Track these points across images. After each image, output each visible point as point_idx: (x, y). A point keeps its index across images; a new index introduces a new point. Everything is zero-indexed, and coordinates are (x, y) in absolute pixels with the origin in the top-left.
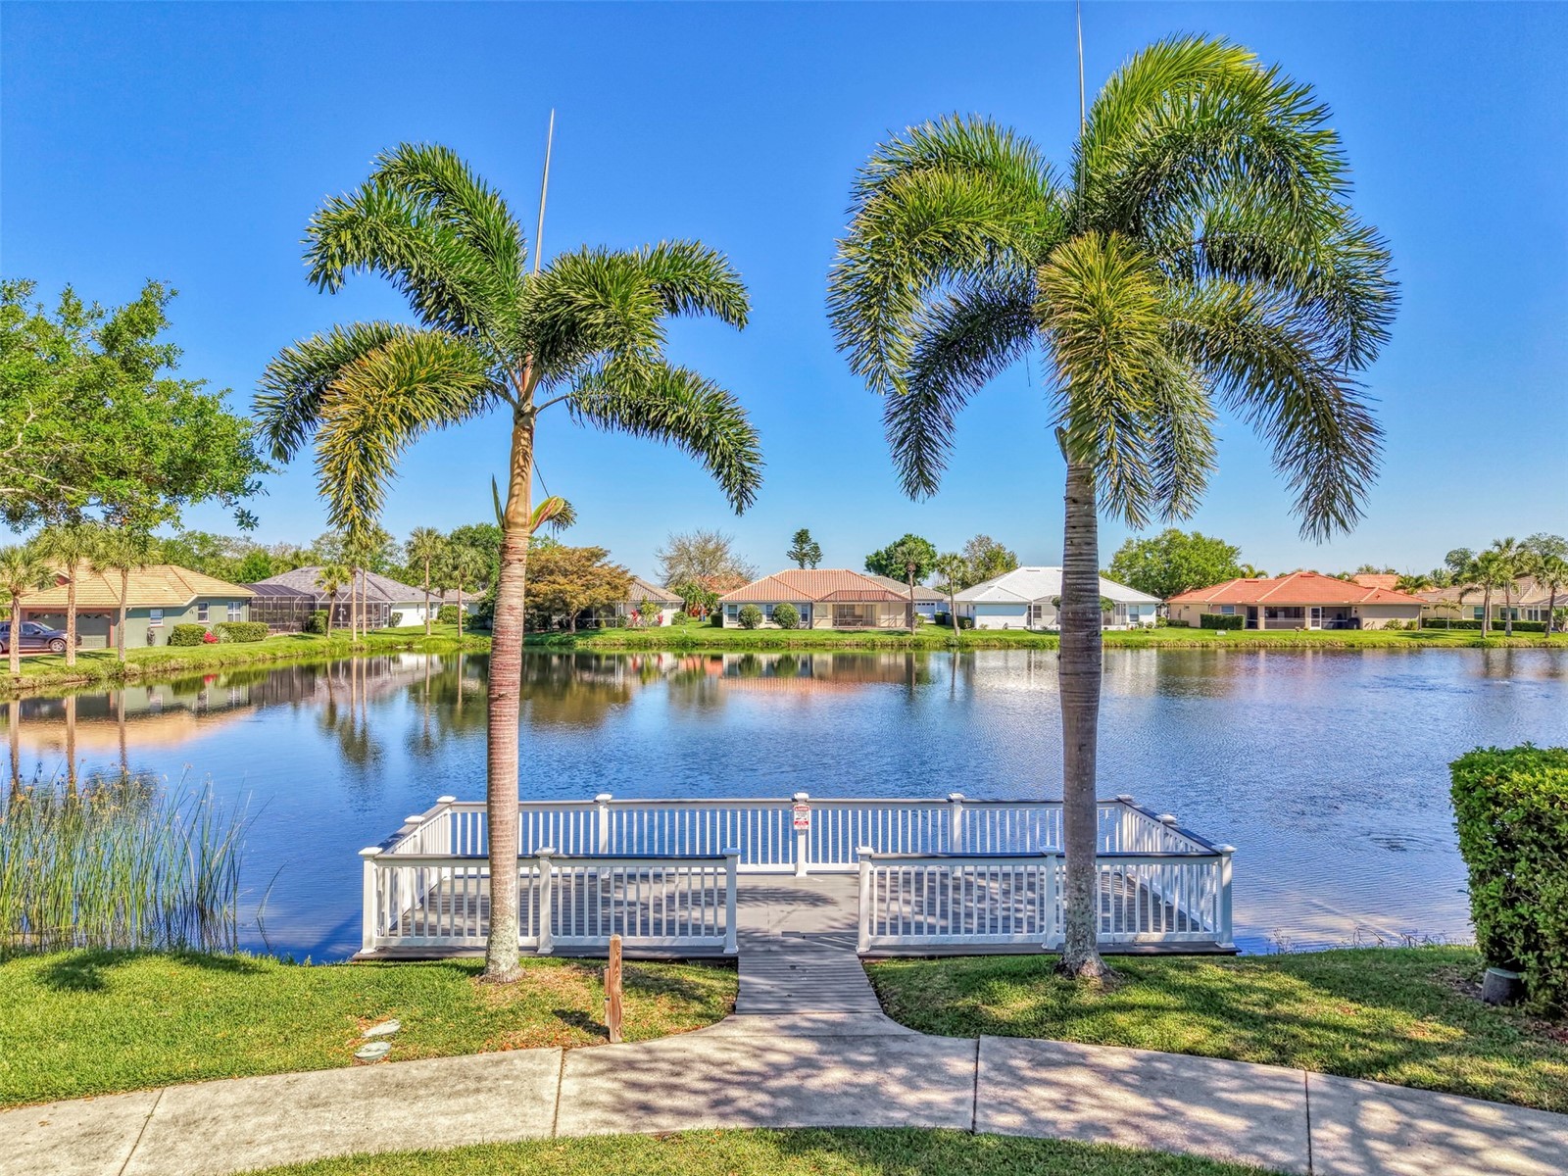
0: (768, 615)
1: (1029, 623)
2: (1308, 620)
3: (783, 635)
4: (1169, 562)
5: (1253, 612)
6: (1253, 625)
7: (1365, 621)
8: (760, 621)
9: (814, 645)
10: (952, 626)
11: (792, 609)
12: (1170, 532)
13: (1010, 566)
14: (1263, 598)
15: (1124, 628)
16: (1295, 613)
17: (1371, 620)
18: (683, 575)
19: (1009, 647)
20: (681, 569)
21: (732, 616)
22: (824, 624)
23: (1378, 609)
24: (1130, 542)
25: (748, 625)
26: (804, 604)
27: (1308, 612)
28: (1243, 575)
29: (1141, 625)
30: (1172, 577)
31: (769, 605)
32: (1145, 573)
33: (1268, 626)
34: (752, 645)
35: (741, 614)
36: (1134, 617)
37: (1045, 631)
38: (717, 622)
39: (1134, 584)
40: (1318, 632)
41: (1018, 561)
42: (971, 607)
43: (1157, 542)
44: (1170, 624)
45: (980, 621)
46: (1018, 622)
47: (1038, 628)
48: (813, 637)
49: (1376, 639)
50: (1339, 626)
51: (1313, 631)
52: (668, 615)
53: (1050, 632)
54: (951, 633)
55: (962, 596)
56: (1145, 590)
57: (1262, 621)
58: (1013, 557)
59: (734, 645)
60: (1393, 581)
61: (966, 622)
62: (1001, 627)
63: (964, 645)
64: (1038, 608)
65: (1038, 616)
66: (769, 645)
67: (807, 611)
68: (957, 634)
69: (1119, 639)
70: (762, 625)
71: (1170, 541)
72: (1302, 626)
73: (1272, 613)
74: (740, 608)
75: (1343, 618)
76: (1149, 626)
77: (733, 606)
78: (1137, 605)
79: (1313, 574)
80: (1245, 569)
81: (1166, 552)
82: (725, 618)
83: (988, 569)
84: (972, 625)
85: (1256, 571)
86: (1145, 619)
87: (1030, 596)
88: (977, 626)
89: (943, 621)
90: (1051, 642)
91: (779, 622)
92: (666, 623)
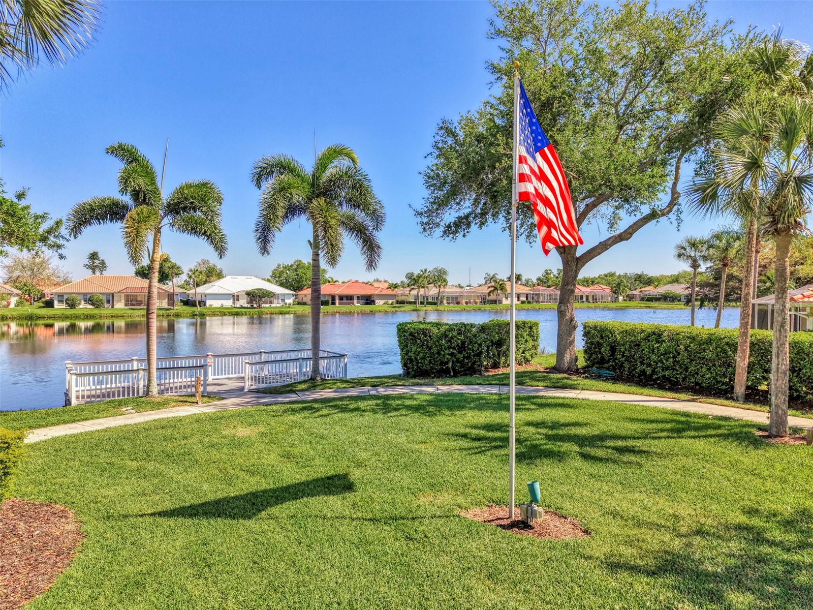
0: (85, 300)
1: (234, 303)
2: (355, 301)
3: (96, 311)
4: (297, 275)
5: (333, 298)
6: (333, 303)
7: (377, 301)
8: (80, 304)
9: (116, 317)
10: (196, 306)
11: (101, 297)
12: (297, 261)
13: (220, 276)
14: (338, 292)
15: (278, 305)
16: (350, 298)
17: (378, 301)
18: (19, 277)
19: (225, 315)
20: (17, 273)
21: (60, 301)
22: (120, 305)
23: (382, 297)
24: (279, 265)
25: (72, 305)
26: (107, 295)
27: (355, 298)
28: (329, 282)
29: (286, 304)
30: (299, 282)
31: (85, 295)
32: (286, 280)
33: (340, 304)
34: (77, 317)
35: (67, 300)
36: (283, 300)
37: (242, 307)
38: (49, 304)
39: (282, 285)
40: (359, 306)
41: (224, 273)
42: (203, 296)
43: (292, 266)
44: (299, 303)
45: (208, 303)
46: (228, 303)
47: (238, 306)
48: (115, 313)
49: (380, 308)
50: (367, 304)
51: (357, 305)
52: (13, 300)
53: (245, 308)
54: (194, 309)
55: (200, 290)
56: (287, 288)
57: (337, 302)
58: (221, 272)
59: (64, 318)
60: (387, 285)
61: (202, 303)
62: (219, 306)
63: (202, 315)
64: (238, 296)
65: (238, 300)
66: (88, 317)
67: (111, 299)
68: (198, 309)
69: (277, 310)
70: (81, 306)
71: (298, 266)
72: (353, 304)
73: (341, 298)
74: (65, 297)
75: (368, 300)
76: (290, 304)
77: (60, 296)
78: (284, 295)
79: (357, 282)
80: (330, 279)
81: (296, 270)
82: (56, 303)
83: (208, 277)
84: (205, 305)
85: (335, 280)
86: (288, 301)
87: (234, 290)
88: (207, 305)
89: (186, 303)
90: (245, 312)
91: (93, 304)
92: (12, 306)
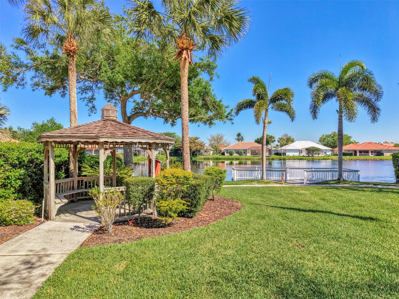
0: (236, 152)
1: (299, 154)
2: (370, 154)
3: (240, 157)
4: (334, 140)
5: (355, 152)
6: (355, 155)
7: (385, 154)
8: (234, 154)
9: (248, 159)
10: (281, 155)
11: (242, 151)
12: (334, 132)
13: (293, 141)
14: (358, 148)
15: (323, 155)
16: (367, 152)
17: (386, 154)
18: (213, 144)
19: (295, 159)
20: (213, 142)
21: (227, 153)
22: (249, 155)
23: (389, 151)
24: (323, 135)
25: (231, 154)
26: (244, 150)
27: (370, 152)
28: (353, 143)
29: (327, 155)
30: (334, 143)
31: (236, 150)
32: (327, 143)
33: (359, 155)
34: (233, 159)
35: (229, 152)
36: (325, 153)
37: (303, 156)
38: (223, 154)
39: (325, 145)
40: (372, 157)
41: (295, 140)
42: (285, 151)
43: (330, 135)
44: (334, 155)
45: (287, 154)
46: (297, 154)
47: (302, 155)
48: (247, 157)
49: (387, 158)
50: (378, 155)
51: (371, 156)
52: (212, 152)
53: (305, 156)
54: (281, 156)
55: (283, 148)
56: (328, 147)
57: (358, 154)
58: (293, 140)
59: (228, 159)
60: (393, 145)
61: (284, 154)
62: (292, 155)
63: (284, 159)
64: (301, 151)
65: (301, 153)
66: (237, 159)
67: (245, 152)
68: (282, 157)
69: (322, 158)
70: (234, 155)
71: (334, 135)
72: (368, 155)
73: (361, 152)
74: (229, 151)
75: (379, 153)
76: (329, 155)
77: (227, 150)
78: (326, 150)
79: (371, 143)
80: (353, 142)
81: (333, 137)
82: (225, 153)
83: (287, 142)
84: (285, 155)
85: (356, 142)
86: (328, 153)
87: (300, 148)
88: (287, 155)
89: (277, 154)
90: (305, 159)
91: (239, 154)
92: (211, 154)
